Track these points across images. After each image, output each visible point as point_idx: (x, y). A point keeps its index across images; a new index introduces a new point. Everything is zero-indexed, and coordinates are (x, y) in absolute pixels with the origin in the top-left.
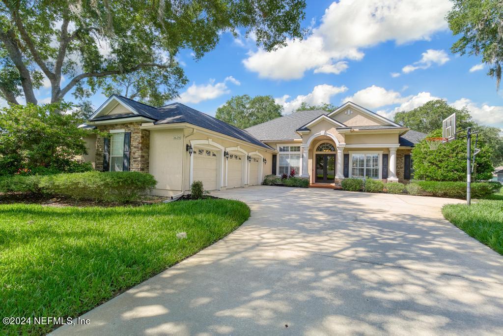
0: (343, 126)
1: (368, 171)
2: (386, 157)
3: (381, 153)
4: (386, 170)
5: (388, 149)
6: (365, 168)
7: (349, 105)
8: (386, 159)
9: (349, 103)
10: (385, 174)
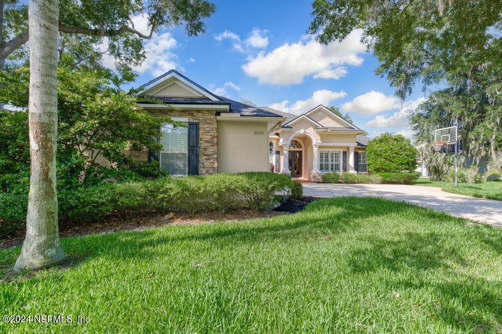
0: (320, 126)
1: (332, 165)
2: (345, 154)
3: (342, 150)
4: (345, 165)
5: (348, 148)
6: (330, 163)
7: (321, 108)
8: (345, 156)
9: (321, 106)
10: (345, 168)
